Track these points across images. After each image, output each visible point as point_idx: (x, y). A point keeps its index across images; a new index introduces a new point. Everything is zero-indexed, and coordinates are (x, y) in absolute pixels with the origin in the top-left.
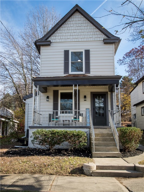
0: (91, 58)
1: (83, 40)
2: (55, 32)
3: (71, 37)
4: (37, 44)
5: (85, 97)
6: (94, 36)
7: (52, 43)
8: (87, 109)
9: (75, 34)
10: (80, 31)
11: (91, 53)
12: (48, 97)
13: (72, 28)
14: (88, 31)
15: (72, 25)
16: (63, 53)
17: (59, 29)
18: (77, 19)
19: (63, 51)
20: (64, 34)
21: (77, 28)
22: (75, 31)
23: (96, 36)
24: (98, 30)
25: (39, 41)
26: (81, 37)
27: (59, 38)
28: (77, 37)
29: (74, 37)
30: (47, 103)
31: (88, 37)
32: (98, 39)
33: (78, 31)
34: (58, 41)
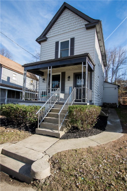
0: (75, 45)
1: (69, 30)
2: (50, 30)
3: (61, 30)
4: (38, 41)
5: (69, 77)
6: (78, 25)
7: (48, 38)
8: (71, 87)
9: (64, 27)
10: (68, 23)
11: (75, 40)
12: (44, 79)
13: (62, 23)
14: (74, 22)
15: (62, 21)
16: (55, 45)
17: (53, 27)
18: (66, 15)
19: (55, 43)
20: (56, 30)
21: (65, 22)
22: (64, 25)
23: (80, 24)
24: (81, 19)
25: (39, 38)
26: (68, 28)
27: (53, 33)
28: (65, 29)
29: (63, 30)
30: (43, 84)
31: (74, 26)
32: (82, 27)
33: (66, 24)
34: (52, 36)
